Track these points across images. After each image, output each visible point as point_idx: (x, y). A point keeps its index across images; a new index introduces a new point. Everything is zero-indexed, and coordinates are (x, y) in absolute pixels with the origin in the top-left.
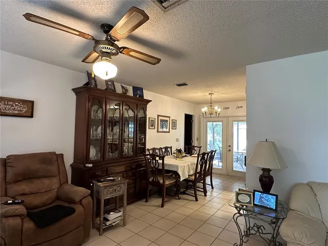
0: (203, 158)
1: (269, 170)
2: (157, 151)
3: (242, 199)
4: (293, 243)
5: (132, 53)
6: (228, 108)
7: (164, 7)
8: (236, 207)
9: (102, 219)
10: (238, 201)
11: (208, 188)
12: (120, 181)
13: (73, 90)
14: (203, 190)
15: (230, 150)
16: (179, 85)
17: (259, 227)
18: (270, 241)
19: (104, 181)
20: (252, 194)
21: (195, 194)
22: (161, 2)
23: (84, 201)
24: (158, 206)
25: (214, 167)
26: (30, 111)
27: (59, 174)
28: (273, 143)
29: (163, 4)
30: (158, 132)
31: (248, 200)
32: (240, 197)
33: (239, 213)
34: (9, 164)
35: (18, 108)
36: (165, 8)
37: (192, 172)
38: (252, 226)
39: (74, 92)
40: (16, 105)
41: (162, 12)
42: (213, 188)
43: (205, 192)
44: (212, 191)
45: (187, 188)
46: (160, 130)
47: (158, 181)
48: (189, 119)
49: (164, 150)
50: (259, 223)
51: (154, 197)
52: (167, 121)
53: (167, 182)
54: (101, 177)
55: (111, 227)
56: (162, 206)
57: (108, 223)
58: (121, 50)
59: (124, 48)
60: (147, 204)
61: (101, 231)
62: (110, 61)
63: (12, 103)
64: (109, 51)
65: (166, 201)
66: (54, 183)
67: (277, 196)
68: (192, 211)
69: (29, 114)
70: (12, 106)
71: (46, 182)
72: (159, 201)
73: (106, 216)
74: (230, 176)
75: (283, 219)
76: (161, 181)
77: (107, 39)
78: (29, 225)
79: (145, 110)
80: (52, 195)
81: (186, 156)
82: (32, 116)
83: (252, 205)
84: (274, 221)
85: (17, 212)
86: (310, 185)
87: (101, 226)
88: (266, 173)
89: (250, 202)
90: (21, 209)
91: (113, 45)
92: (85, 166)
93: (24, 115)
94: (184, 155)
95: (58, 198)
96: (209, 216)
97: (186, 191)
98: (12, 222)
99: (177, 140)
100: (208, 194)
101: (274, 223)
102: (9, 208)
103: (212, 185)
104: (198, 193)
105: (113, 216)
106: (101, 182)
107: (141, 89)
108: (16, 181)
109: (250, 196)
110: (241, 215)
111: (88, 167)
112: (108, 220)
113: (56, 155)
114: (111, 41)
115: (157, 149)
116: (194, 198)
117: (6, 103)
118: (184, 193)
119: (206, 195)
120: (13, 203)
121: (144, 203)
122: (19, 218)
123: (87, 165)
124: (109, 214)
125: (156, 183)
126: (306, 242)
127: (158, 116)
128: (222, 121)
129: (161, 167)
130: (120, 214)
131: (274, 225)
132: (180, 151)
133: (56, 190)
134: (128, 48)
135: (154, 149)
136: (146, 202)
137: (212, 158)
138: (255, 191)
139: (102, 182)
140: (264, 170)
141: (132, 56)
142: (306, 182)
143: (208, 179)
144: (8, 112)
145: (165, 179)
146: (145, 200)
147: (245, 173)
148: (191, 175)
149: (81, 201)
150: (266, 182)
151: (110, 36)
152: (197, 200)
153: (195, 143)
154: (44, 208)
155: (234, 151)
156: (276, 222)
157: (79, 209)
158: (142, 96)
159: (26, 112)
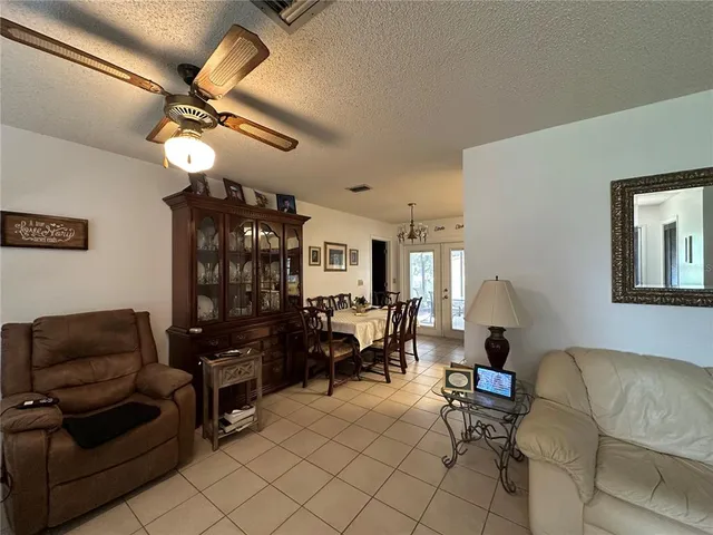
0: (398, 311)
1: (501, 330)
2: (325, 302)
3: (455, 381)
4: (539, 460)
5: (243, 127)
6: (443, 228)
7: (284, 21)
8: (446, 396)
9: (216, 423)
10: (448, 385)
11: (410, 360)
12: (250, 355)
13: (165, 200)
14: (399, 364)
15: (446, 297)
16: (355, 190)
17: (484, 428)
18: (504, 450)
19: (221, 357)
20: (472, 371)
21: (386, 369)
22: (278, 11)
23: (180, 395)
24: (323, 394)
25: (419, 324)
26: (82, 237)
27: (140, 346)
28: (508, 282)
29: (283, 15)
30: (326, 270)
31: (465, 383)
32: (452, 378)
33: (451, 405)
34: (36, 334)
35: (56, 234)
36: (289, 25)
37: (380, 336)
38: (474, 424)
39: (168, 203)
40: (52, 228)
41: (285, 34)
42: (417, 359)
43: (404, 366)
44: (416, 365)
45: (375, 361)
46: (329, 267)
47: (323, 353)
48: (379, 249)
49: (337, 300)
50: (485, 422)
51: (319, 378)
52: (341, 252)
53: (337, 354)
54: (217, 349)
55: (234, 435)
56: (330, 394)
57: (228, 429)
58: (220, 118)
59: (228, 115)
60: (306, 390)
61: (216, 442)
62: (199, 138)
63: (42, 224)
64: (197, 118)
65: (336, 386)
66: (128, 364)
67: (513, 374)
68: (379, 400)
69: (81, 244)
70: (44, 229)
71: (115, 362)
72: (323, 386)
73: (227, 416)
74: (448, 339)
75: (524, 415)
76: (327, 353)
77: (191, 95)
78: (63, 444)
79: (298, 234)
80: (126, 384)
81: (372, 309)
82: (85, 248)
83: (472, 391)
84: (509, 417)
85: (38, 423)
86: (571, 354)
87: (216, 434)
88: (497, 335)
89: (468, 387)
90: (49, 416)
91: (204, 106)
92: (188, 332)
93: (72, 245)
94: (370, 306)
95: (136, 390)
96: (406, 408)
97: (373, 365)
98: (25, 441)
99: (361, 283)
100: (409, 370)
101: (508, 421)
102: (21, 416)
103: (415, 354)
104: (390, 368)
105: (237, 417)
106: (214, 358)
107: (292, 199)
108: (52, 364)
109: (468, 375)
110: (454, 408)
111: (194, 333)
112: (228, 424)
113: (134, 314)
114: (200, 99)
115: (326, 298)
116: (384, 378)
117: (31, 224)
118: (368, 370)
119: (404, 372)
120: (36, 405)
121: (300, 390)
122: (43, 432)
123: (192, 330)
124: (230, 412)
125: (320, 356)
126: (561, 458)
127: (326, 243)
128: (433, 251)
129: (325, 329)
130: (252, 411)
131: (509, 426)
132: (362, 301)
133: (133, 375)
134: (235, 116)
135: (320, 299)
136: (304, 386)
137: (415, 310)
138: (477, 366)
139: (216, 358)
140: (491, 329)
141: (245, 133)
142: (563, 349)
143: (409, 346)
144: (36, 240)
145: (334, 347)
146: (301, 384)
147: (462, 332)
148: (380, 340)
149: (173, 393)
150: (498, 350)
151: (197, 87)
152: (388, 381)
153: (391, 287)
154: (106, 409)
155: (453, 297)
156: (512, 419)
157: (168, 409)
158: (293, 210)
159: (73, 239)
